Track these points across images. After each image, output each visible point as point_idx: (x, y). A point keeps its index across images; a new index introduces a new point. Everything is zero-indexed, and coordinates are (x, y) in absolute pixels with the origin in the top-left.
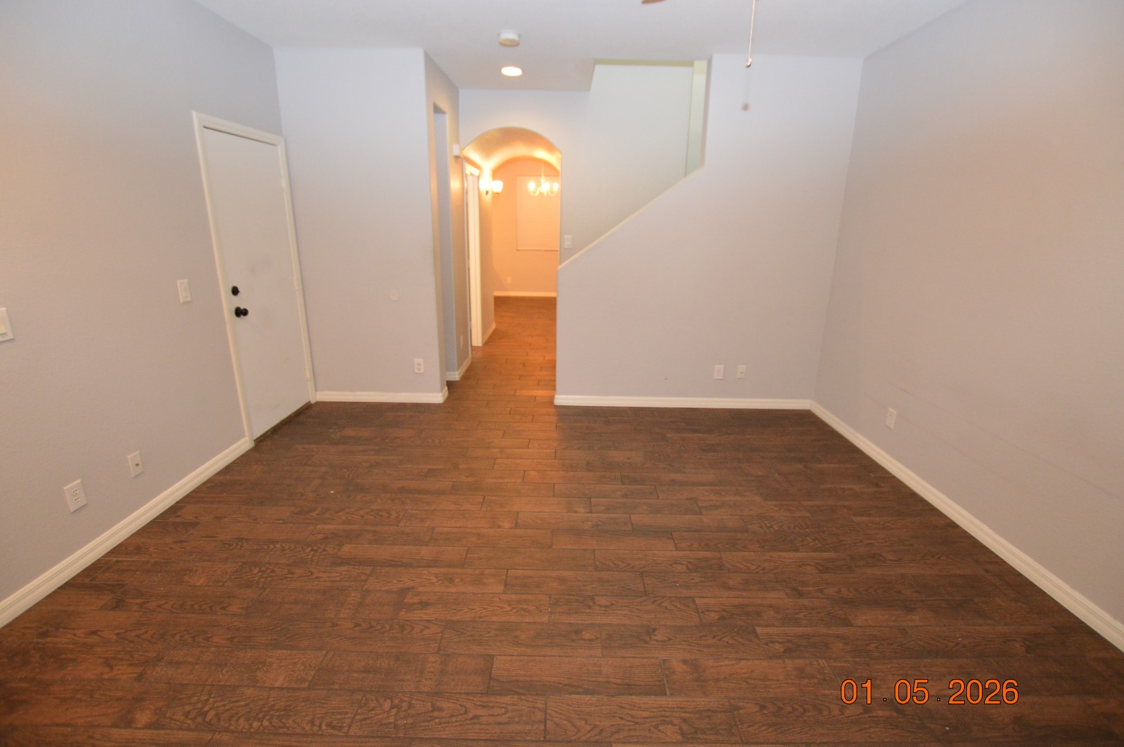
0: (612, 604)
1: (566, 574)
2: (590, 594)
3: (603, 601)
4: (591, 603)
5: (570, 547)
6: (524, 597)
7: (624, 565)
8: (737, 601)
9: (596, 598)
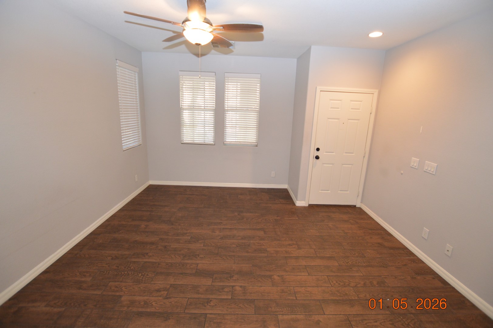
0: (231, 245)
1: (246, 254)
2: (237, 248)
3: (234, 246)
4: (238, 245)
5: (244, 265)
6: (260, 247)
7: (223, 257)
8: (190, 245)
9: (236, 246)
